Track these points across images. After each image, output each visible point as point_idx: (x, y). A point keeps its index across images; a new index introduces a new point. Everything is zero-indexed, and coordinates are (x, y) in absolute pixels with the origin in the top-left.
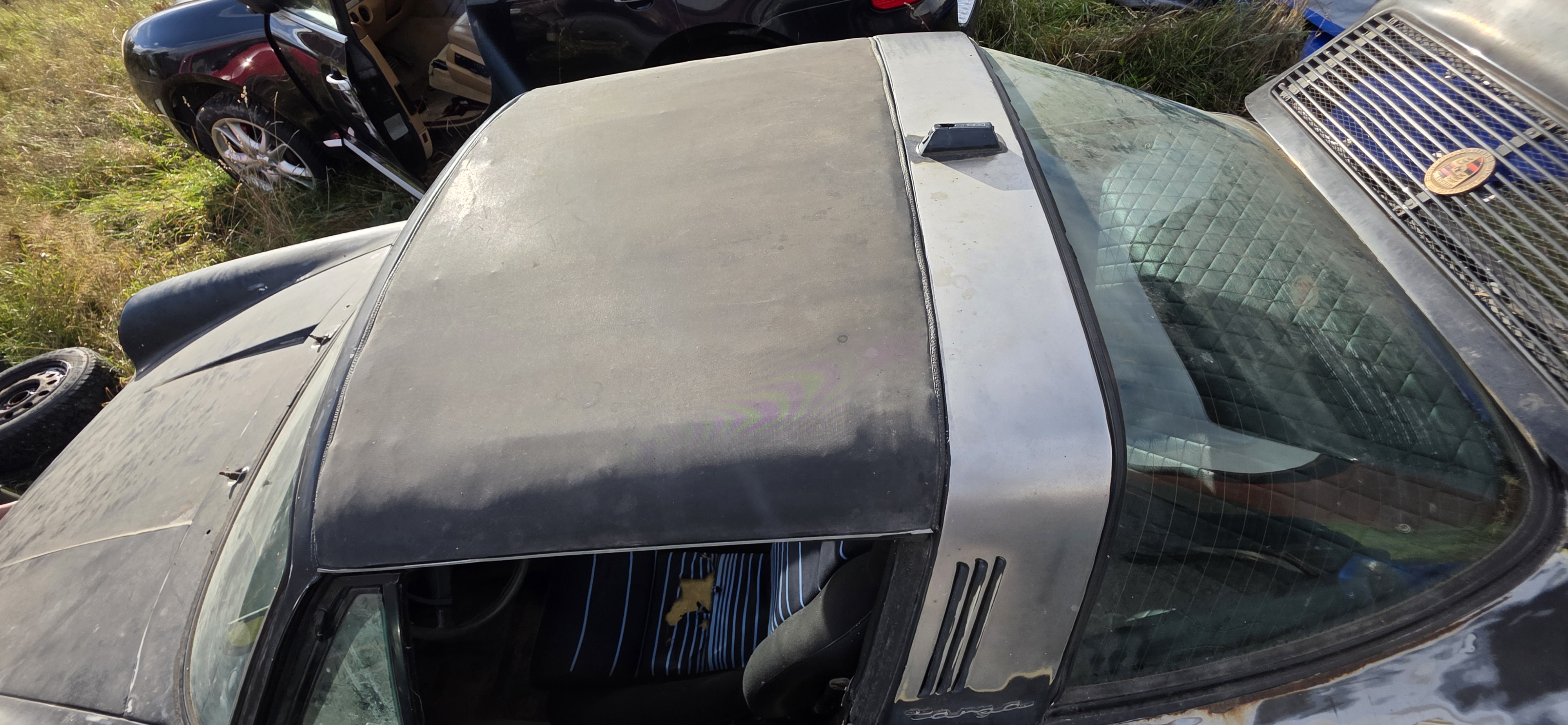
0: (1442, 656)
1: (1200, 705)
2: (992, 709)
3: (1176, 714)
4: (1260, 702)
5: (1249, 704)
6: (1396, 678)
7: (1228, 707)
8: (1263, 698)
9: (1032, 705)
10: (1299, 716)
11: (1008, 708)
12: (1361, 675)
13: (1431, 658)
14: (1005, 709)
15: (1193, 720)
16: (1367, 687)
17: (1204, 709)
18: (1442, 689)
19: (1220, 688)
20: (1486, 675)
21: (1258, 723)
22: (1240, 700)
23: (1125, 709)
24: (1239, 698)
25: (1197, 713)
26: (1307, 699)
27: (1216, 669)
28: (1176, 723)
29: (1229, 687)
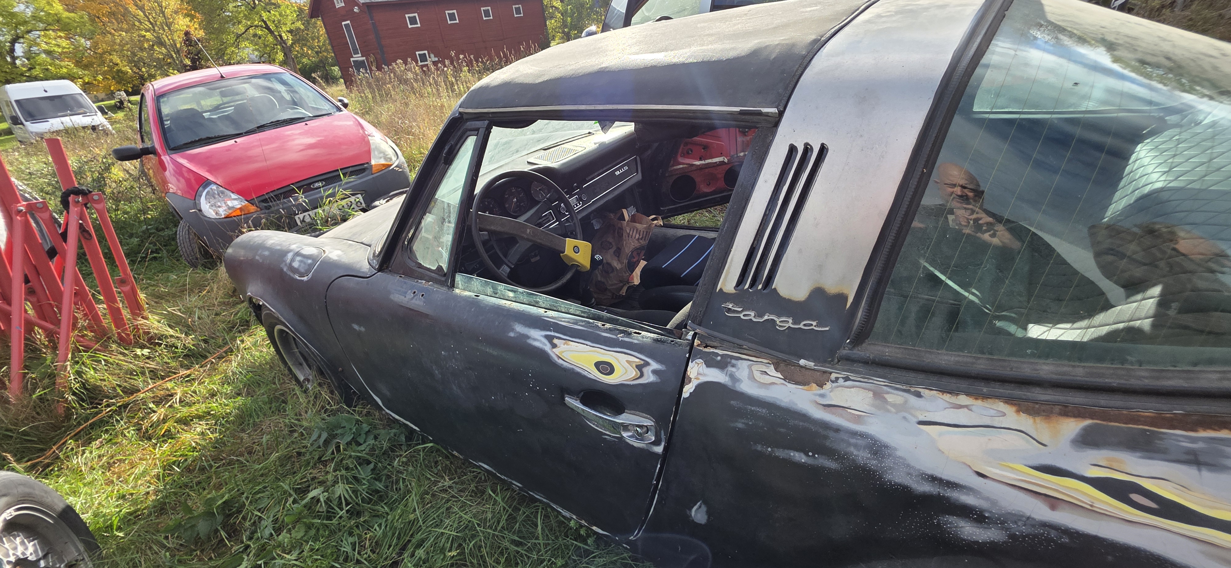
1: (1009, 400)
2: (790, 321)
3: (976, 399)
4: (1088, 422)
5: (1072, 420)
7: (1043, 413)
8: (1093, 419)
9: (827, 329)
10: (1138, 454)
11: (805, 325)
14: (801, 326)
15: (995, 412)
17: (1014, 405)
19: (1038, 389)
21: (1078, 441)
22: (1060, 409)
23: (921, 377)
24: (1059, 407)
25: (1002, 406)
26: (1157, 441)
27: (1038, 367)
28: (973, 408)
29: (1050, 391)
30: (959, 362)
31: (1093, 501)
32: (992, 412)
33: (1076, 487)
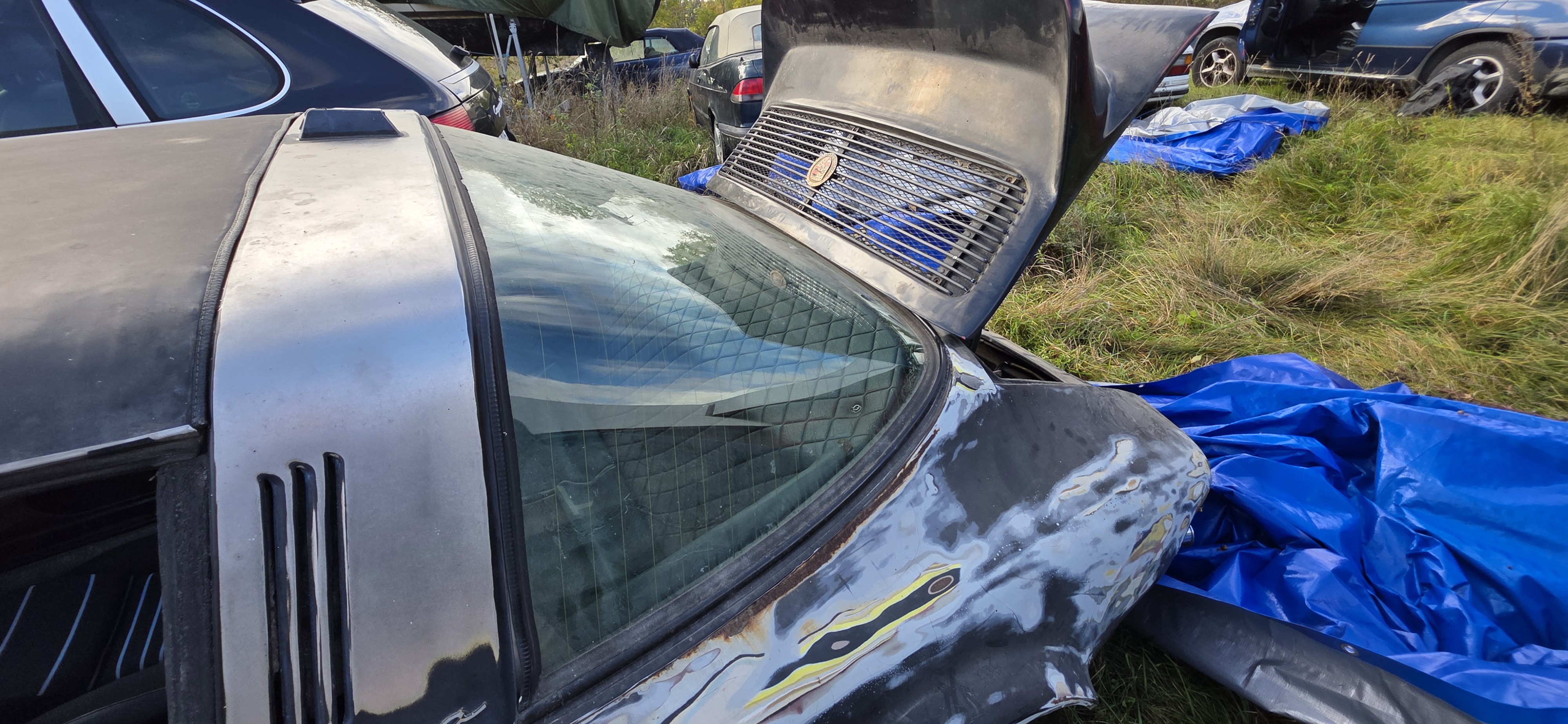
0: (916, 501)
1: (713, 632)
3: (689, 655)
4: (774, 605)
5: (765, 611)
6: (888, 535)
7: (744, 624)
8: (776, 599)
10: (816, 605)
12: (857, 541)
13: (908, 506)
15: (711, 654)
16: (866, 553)
17: (719, 634)
18: (928, 535)
19: (728, 602)
20: (955, 512)
21: (779, 629)
22: (752, 609)
23: (626, 674)
24: (751, 607)
25: (712, 644)
26: (818, 584)
27: (717, 580)
28: (693, 667)
29: (737, 598)
30: (652, 627)
31: (818, 676)
32: (709, 657)
33: (803, 675)
